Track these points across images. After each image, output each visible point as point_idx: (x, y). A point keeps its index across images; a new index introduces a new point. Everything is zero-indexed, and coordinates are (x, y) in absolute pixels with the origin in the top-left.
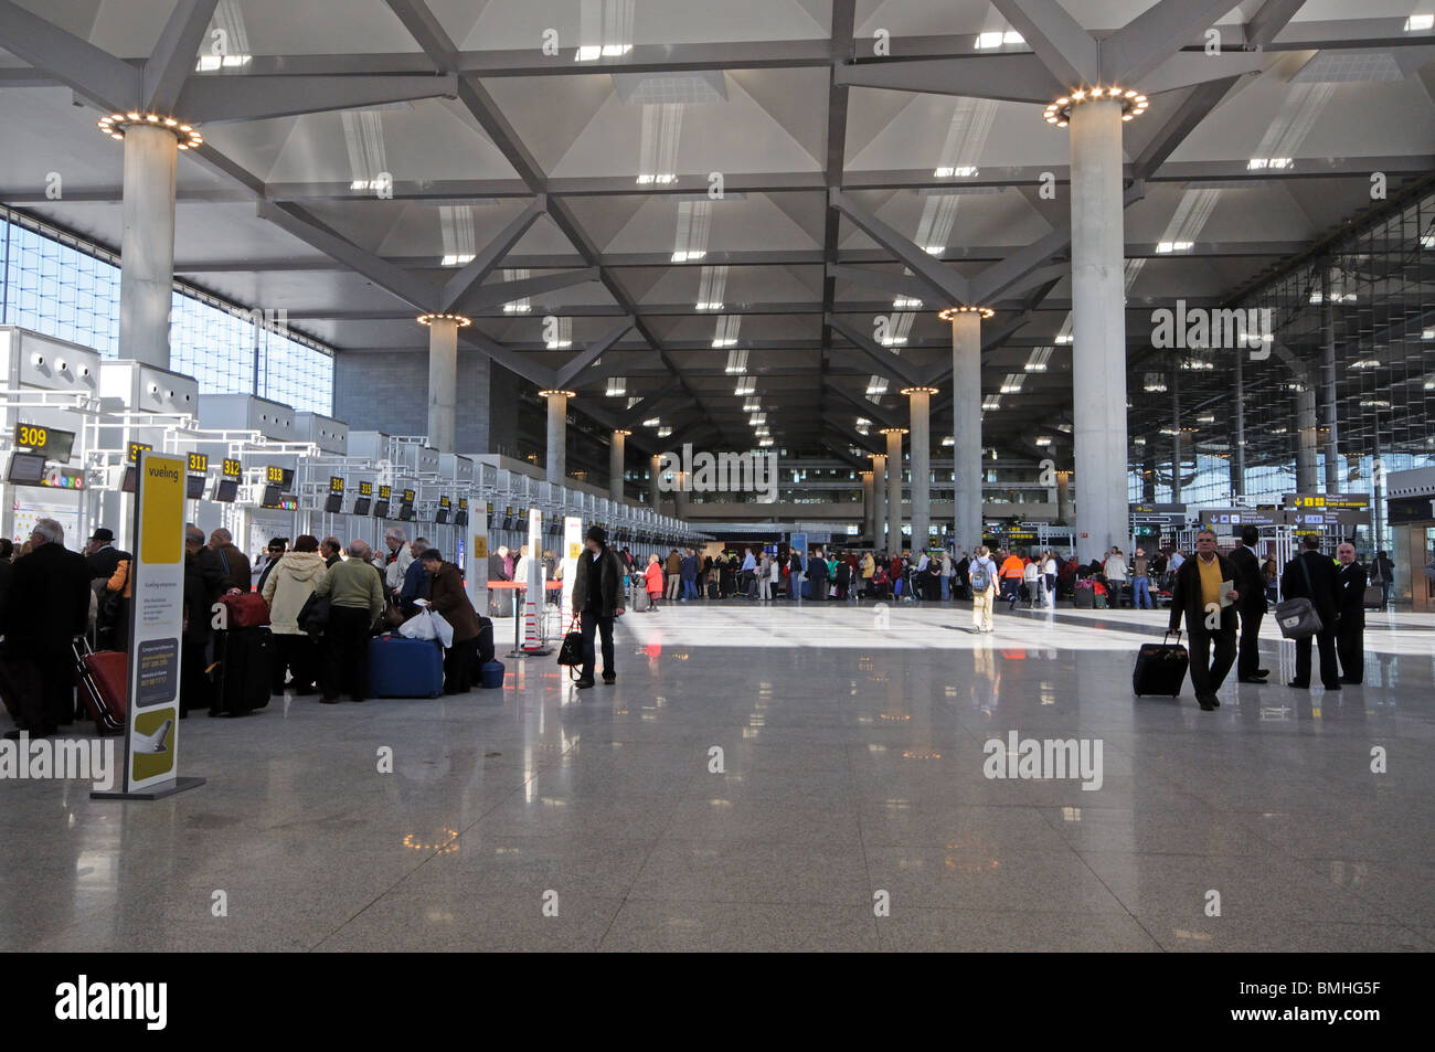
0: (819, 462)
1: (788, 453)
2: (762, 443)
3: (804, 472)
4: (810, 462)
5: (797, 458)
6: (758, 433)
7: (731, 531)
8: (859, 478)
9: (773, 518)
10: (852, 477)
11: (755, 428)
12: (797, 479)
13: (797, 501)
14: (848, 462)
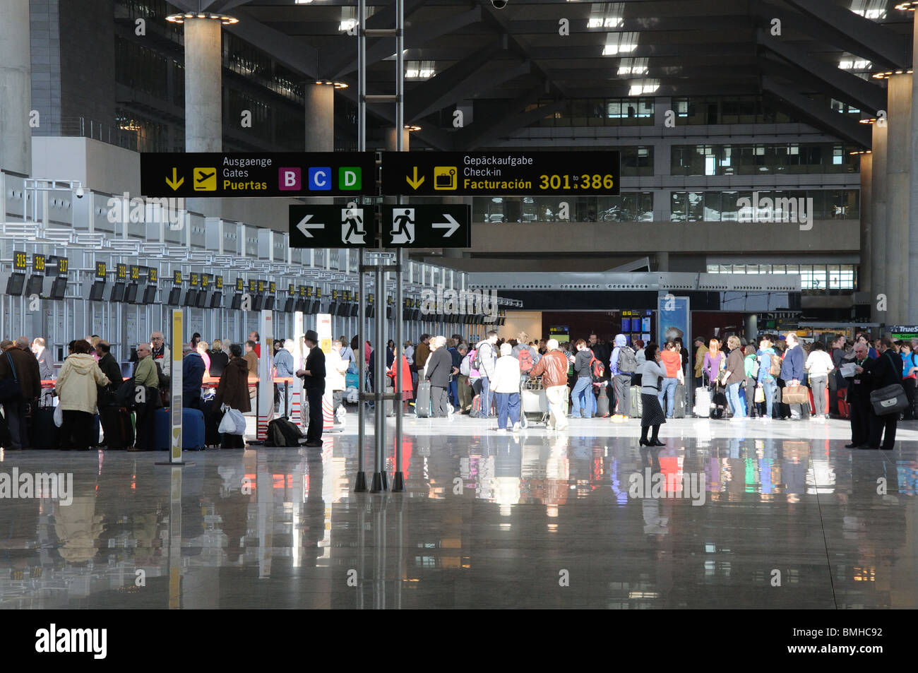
0: (761, 128)
1: (691, 111)
2: (635, 90)
3: (728, 151)
4: (742, 130)
5: (712, 120)
6: (623, 70)
7: (556, 287)
8: (852, 163)
9: (652, 255)
10: (838, 160)
11: (616, 60)
12: (710, 167)
13: (711, 215)
14: (824, 129)
